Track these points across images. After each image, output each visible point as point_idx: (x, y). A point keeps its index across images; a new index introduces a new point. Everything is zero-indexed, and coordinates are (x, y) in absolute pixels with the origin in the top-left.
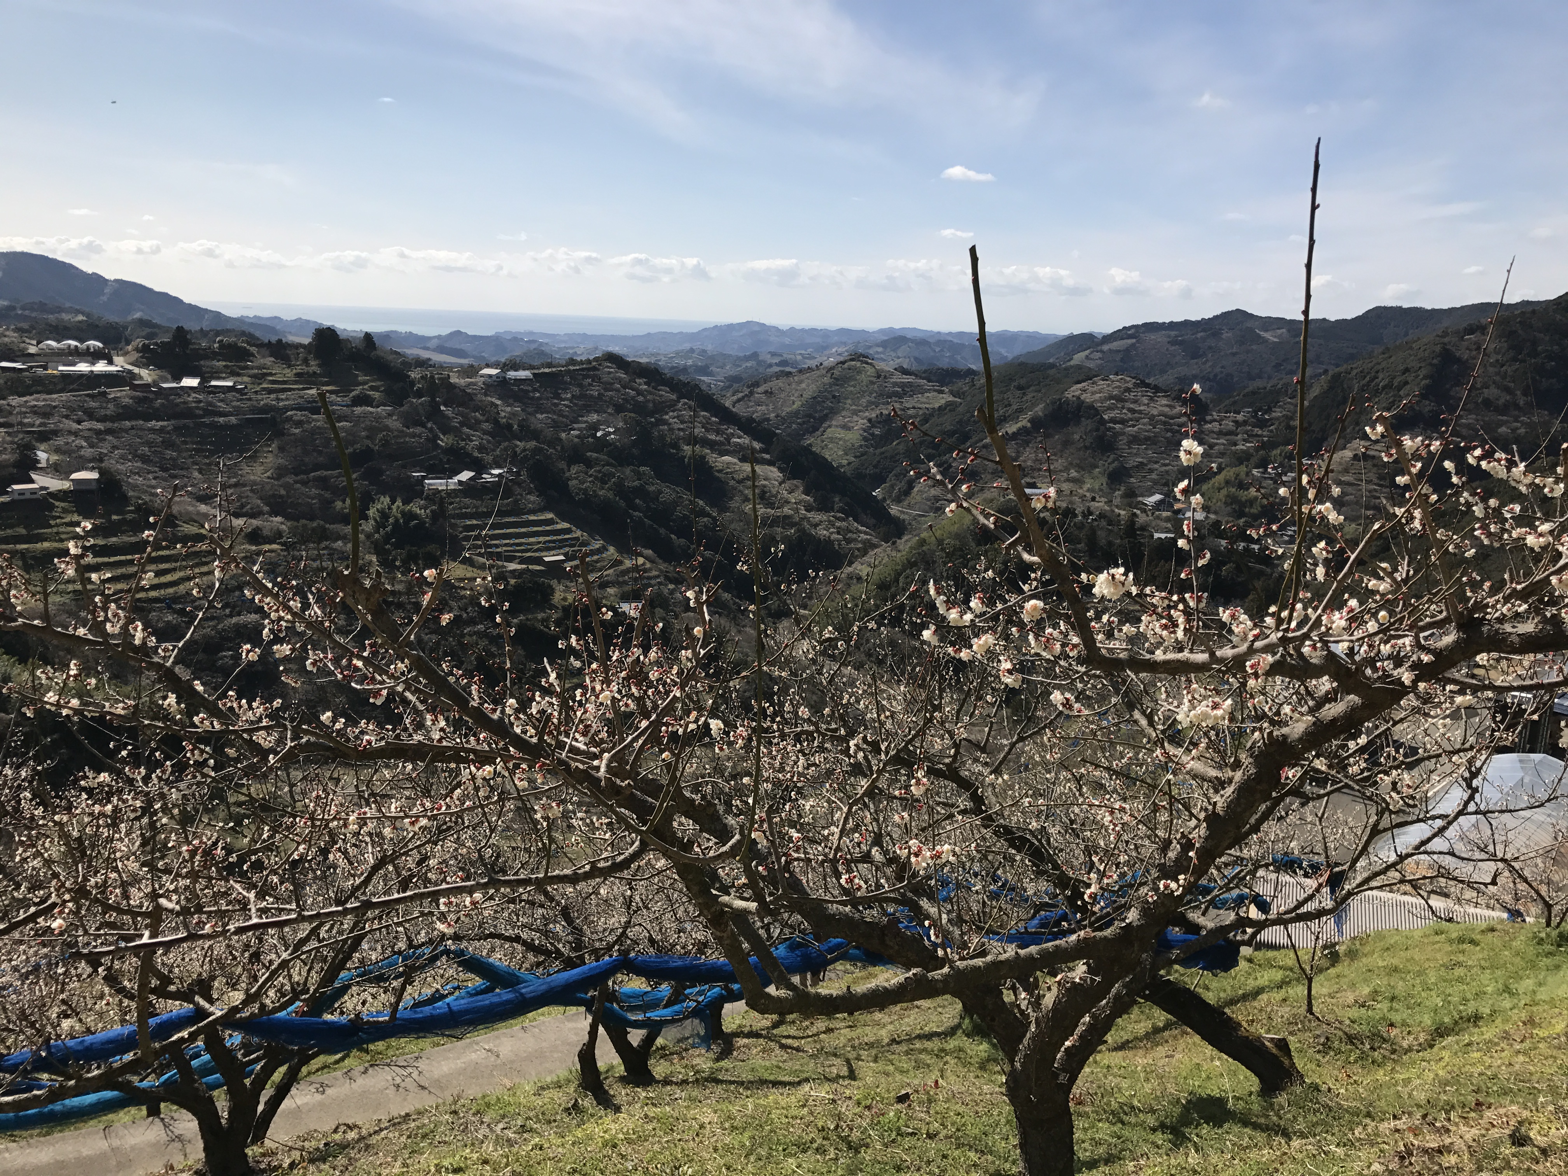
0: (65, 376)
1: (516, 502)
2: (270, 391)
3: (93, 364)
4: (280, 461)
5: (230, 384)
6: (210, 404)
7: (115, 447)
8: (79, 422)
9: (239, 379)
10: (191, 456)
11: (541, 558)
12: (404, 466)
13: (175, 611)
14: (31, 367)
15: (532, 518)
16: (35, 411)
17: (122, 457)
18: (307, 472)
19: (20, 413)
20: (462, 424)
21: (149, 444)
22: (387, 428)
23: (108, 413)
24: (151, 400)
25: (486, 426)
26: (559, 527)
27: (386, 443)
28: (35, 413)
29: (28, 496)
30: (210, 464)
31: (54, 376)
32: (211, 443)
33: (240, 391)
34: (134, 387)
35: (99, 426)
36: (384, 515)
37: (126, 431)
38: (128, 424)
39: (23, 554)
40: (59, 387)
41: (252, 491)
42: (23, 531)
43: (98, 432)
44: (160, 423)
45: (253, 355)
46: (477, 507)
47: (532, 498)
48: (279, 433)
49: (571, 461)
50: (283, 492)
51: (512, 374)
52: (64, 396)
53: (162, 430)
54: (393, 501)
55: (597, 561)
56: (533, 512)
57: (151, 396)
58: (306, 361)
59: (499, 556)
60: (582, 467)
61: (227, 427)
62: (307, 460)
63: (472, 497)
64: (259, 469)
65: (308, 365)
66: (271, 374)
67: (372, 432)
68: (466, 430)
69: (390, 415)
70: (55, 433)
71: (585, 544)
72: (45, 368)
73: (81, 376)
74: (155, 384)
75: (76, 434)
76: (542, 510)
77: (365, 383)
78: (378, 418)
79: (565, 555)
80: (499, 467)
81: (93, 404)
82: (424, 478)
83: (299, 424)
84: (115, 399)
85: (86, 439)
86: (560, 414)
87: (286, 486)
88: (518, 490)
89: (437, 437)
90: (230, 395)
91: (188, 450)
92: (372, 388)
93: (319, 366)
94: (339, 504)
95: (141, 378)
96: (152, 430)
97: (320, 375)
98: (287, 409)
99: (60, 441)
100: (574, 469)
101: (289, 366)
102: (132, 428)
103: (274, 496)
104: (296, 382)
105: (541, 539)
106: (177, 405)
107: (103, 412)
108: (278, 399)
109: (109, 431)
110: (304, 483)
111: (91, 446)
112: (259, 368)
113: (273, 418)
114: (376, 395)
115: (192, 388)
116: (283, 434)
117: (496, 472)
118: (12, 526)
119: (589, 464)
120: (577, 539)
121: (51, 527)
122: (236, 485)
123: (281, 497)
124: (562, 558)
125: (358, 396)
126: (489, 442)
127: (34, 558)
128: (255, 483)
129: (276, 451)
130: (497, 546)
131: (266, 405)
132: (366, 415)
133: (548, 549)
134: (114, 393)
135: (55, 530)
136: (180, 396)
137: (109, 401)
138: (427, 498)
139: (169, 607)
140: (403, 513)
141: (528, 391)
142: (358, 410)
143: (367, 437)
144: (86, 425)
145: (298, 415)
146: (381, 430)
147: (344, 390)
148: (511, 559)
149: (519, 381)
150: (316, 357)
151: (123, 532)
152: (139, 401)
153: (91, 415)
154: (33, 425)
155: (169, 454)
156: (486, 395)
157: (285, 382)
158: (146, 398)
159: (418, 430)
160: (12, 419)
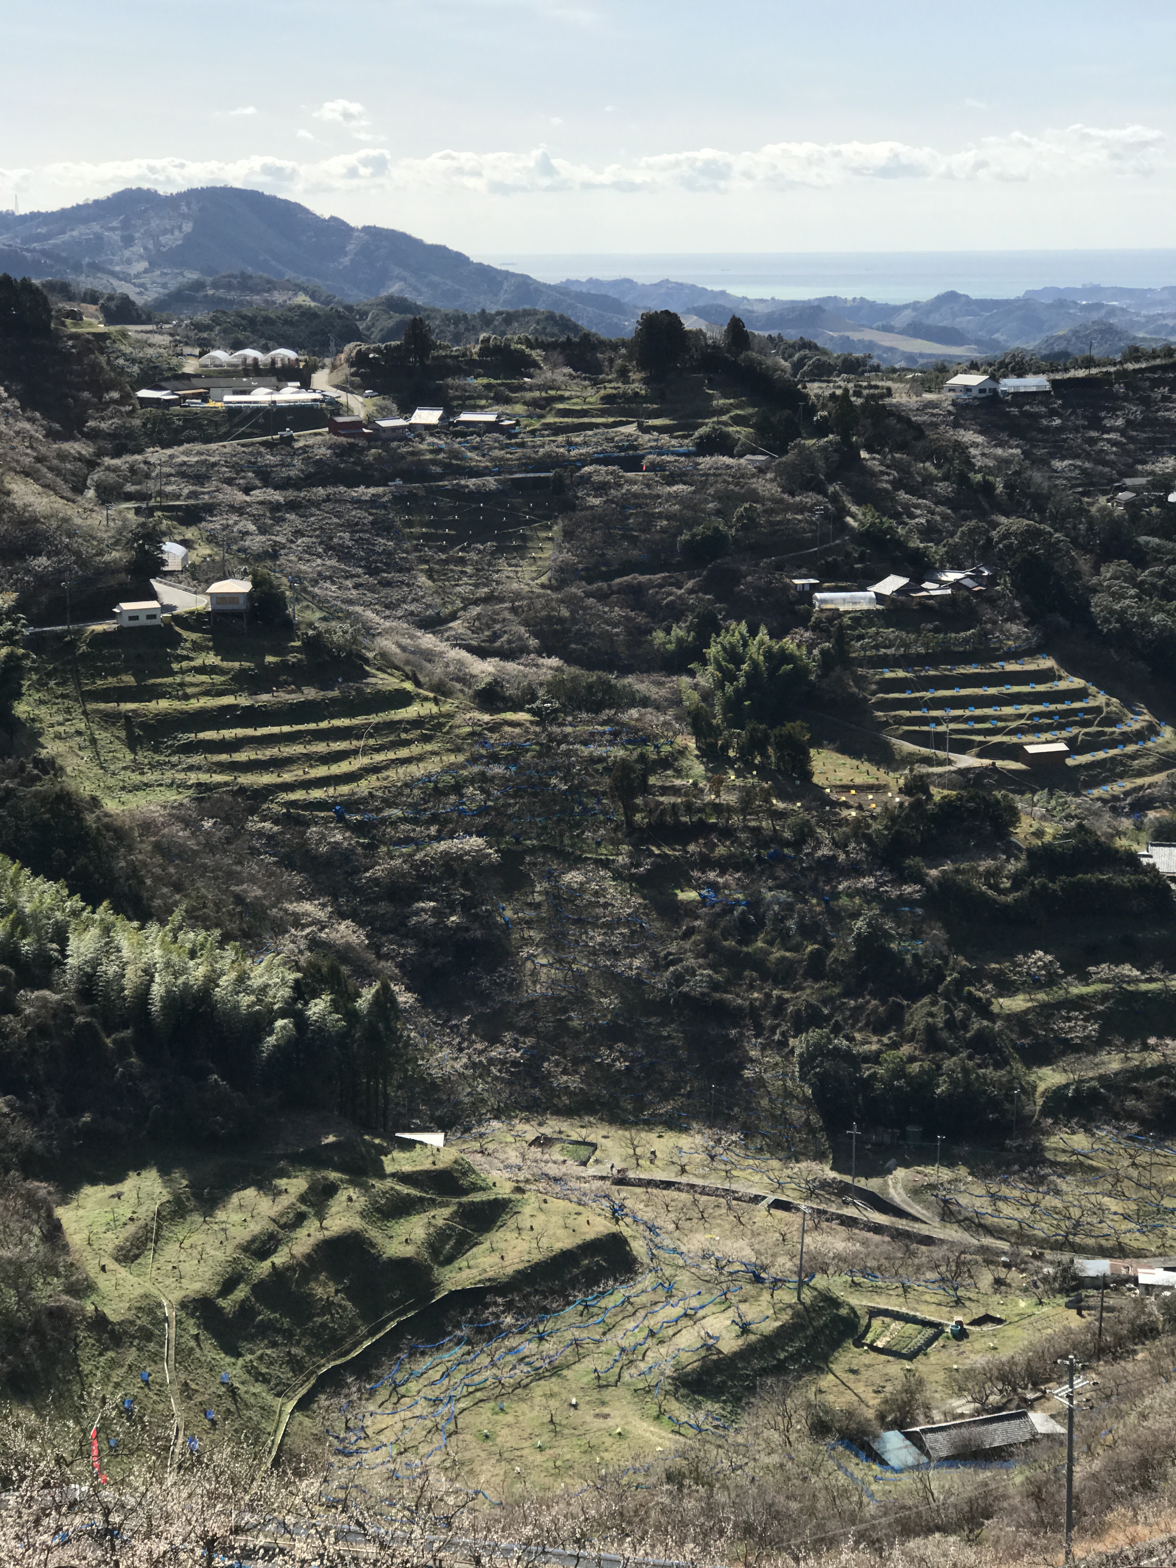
0: (233, 412)
1: (984, 635)
2: (557, 430)
3: (278, 389)
4: (566, 556)
5: (492, 418)
6: (455, 454)
7: (298, 533)
8: (247, 490)
9: (508, 409)
10: (416, 549)
11: (1020, 747)
12: (779, 567)
13: (349, 827)
14: (185, 397)
15: (1012, 667)
16: (184, 473)
17: (308, 550)
18: (608, 577)
19: (160, 475)
20: (897, 484)
21: (352, 526)
22: (753, 496)
23: (293, 473)
24: (362, 451)
25: (943, 488)
26: (1062, 685)
27: (749, 523)
28: (182, 475)
29: (143, 621)
30: (446, 562)
31: (217, 412)
32: (451, 525)
33: (508, 432)
34: (336, 428)
35: (277, 496)
36: (734, 656)
37: (317, 504)
38: (321, 492)
39: (128, 720)
40: (223, 430)
41: (514, 610)
42: (129, 680)
43: (275, 507)
44: (372, 490)
45: (536, 365)
46: (907, 646)
47: (1014, 628)
48: (569, 506)
49: (1105, 555)
50: (565, 613)
51: (1010, 384)
52: (230, 446)
53: (374, 502)
54: (753, 631)
55: (1133, 756)
56: (1015, 655)
57: (362, 443)
58: (623, 375)
59: (939, 741)
60: (1125, 566)
61: (481, 495)
62: (610, 553)
63: (898, 626)
64: (527, 570)
65: (626, 381)
66: (561, 399)
67: (727, 500)
68: (903, 496)
69: (762, 470)
70: (210, 509)
71: (1112, 720)
72: (205, 398)
73: (257, 411)
74: (370, 421)
75: (240, 510)
76: (1031, 652)
77: (722, 411)
78: (740, 476)
79: (1070, 742)
80: (958, 567)
81: (270, 459)
82: (815, 588)
83: (601, 488)
84: (305, 449)
85: (255, 519)
86: (1100, 459)
87: (571, 602)
88: (988, 613)
89: (844, 511)
90: (488, 438)
91: (412, 537)
92: (738, 421)
93: (645, 381)
94: (659, 636)
95: (349, 411)
96: (358, 502)
97: (646, 399)
98: (584, 461)
99: (215, 523)
100: (1108, 571)
101: (595, 383)
102: (328, 499)
103: (549, 619)
104: (603, 413)
105: (1025, 709)
106: (403, 457)
107: (285, 473)
108: (570, 444)
109: (293, 506)
110: (602, 597)
111: (263, 530)
112: (540, 388)
113: (559, 478)
114: (740, 432)
115: (428, 427)
116: (573, 508)
117: (951, 576)
118: (115, 672)
119: (1140, 558)
120: (1097, 710)
121: (172, 673)
122: (488, 599)
123: (561, 620)
124: (1062, 747)
125: (708, 436)
126: (945, 518)
127: (143, 726)
128: (518, 596)
129: (559, 538)
130: (938, 721)
131: (548, 455)
132: (717, 472)
133: (1037, 729)
134: (305, 438)
135: (178, 679)
136: (406, 440)
137: (295, 453)
138: (815, 628)
139: (340, 818)
140: (769, 655)
141: (1037, 416)
142: (706, 462)
143: (718, 512)
144: (258, 494)
145: (600, 473)
146: (743, 499)
147: (685, 427)
148: (962, 747)
149: (1021, 397)
150: (642, 367)
151: (280, 686)
152: (341, 451)
153: (266, 478)
154: (177, 497)
155: (383, 543)
156: (956, 425)
157: (584, 413)
158: (352, 446)
159: (810, 498)
160: (152, 486)
